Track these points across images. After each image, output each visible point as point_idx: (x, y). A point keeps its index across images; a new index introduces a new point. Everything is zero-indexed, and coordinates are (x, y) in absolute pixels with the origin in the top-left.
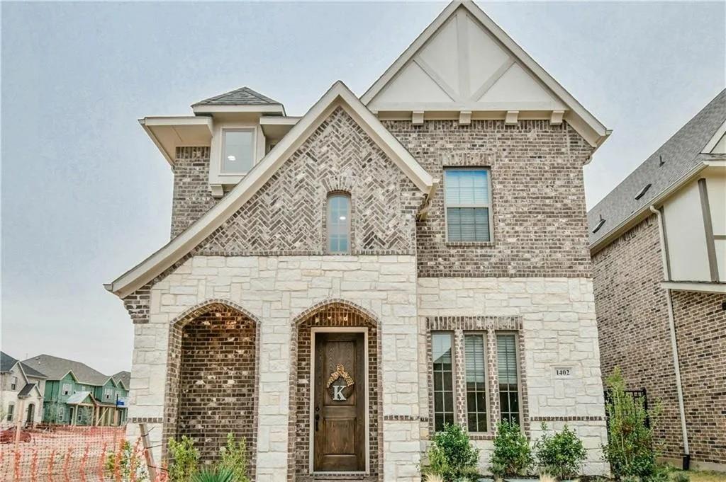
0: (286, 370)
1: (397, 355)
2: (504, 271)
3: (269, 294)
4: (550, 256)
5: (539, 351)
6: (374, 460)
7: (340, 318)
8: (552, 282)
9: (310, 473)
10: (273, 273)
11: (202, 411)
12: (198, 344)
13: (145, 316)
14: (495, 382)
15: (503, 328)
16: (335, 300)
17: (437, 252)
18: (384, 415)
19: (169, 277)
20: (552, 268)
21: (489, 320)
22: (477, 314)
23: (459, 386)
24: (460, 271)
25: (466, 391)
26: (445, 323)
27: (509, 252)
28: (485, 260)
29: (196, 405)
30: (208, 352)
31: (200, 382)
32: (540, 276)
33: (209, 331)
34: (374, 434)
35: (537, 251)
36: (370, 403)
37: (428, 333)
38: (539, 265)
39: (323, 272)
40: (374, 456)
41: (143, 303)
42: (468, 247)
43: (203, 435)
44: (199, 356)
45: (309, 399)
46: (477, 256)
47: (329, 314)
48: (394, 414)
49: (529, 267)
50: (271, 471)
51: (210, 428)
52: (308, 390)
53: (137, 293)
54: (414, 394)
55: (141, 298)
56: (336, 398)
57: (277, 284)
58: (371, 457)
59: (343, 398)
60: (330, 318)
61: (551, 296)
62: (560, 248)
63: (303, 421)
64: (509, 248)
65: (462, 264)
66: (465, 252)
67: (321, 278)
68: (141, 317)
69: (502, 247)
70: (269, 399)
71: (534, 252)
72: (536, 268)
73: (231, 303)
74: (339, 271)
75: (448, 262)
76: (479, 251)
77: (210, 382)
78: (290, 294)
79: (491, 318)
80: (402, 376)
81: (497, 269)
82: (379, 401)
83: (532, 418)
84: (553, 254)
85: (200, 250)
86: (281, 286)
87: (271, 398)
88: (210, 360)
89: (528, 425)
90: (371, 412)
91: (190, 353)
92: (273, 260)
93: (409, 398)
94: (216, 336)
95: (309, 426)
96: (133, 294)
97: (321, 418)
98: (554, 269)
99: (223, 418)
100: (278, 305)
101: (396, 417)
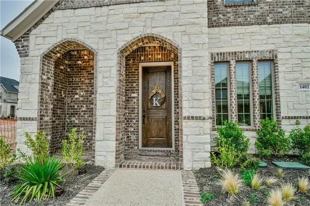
0: (114, 85)
1: (193, 71)
2: (264, 21)
3: (102, 33)
4: (296, 9)
5: (288, 73)
6: (177, 142)
7: (156, 56)
8: (298, 26)
9: (140, 148)
10: (105, 18)
11: (78, 113)
12: (75, 74)
13: (26, 52)
14: (258, 94)
15: (263, 58)
16: (148, 34)
17: (219, 11)
18: (183, 116)
19: (40, 26)
20: (297, 17)
21: (254, 53)
22: (245, 49)
23: (233, 97)
24: (234, 22)
25: (237, 100)
26: (224, 56)
27: (268, 8)
28: (251, 14)
29: (74, 109)
30: (80, 79)
31: (77, 96)
32: (290, 23)
33: (81, 67)
34: (177, 126)
35: (287, 7)
36: (175, 108)
37: (212, 63)
38: (288, 16)
39: (139, 15)
40: (177, 140)
41: (25, 44)
42: (240, 6)
43: (79, 126)
44: (76, 82)
45: (138, 106)
46: (245, 12)
47: (150, 54)
48: (191, 115)
49: (281, 17)
50: (105, 153)
51: (83, 122)
52: (138, 100)
53: (22, 37)
54: (206, 101)
55: (24, 41)
56: (154, 105)
57: (108, 25)
58: (176, 141)
59: (158, 105)
60: (150, 56)
61: (297, 36)
62: (303, 4)
63: (135, 119)
64: (267, 5)
65: (235, 17)
66: (237, 9)
67: (138, 19)
68: (23, 53)
69: (262, 5)
70: (103, 104)
71: (285, 7)
72: (287, 17)
73: (78, 40)
74: (150, 13)
75: (226, 17)
76: (247, 8)
77: (82, 96)
78: (117, 32)
79: (255, 52)
80: (196, 87)
81: (259, 20)
82: (180, 106)
83: (283, 117)
84: (297, 8)
85: (58, 7)
86: (110, 27)
87: (105, 104)
88: (82, 84)
89: (280, 121)
90: (175, 113)
91: (71, 80)
92: (105, 9)
93: (202, 104)
94: (85, 69)
95: (138, 121)
96: (19, 38)
97: (146, 117)
98: (299, 18)
99: (89, 116)
100: (109, 40)
101: (193, 117)
